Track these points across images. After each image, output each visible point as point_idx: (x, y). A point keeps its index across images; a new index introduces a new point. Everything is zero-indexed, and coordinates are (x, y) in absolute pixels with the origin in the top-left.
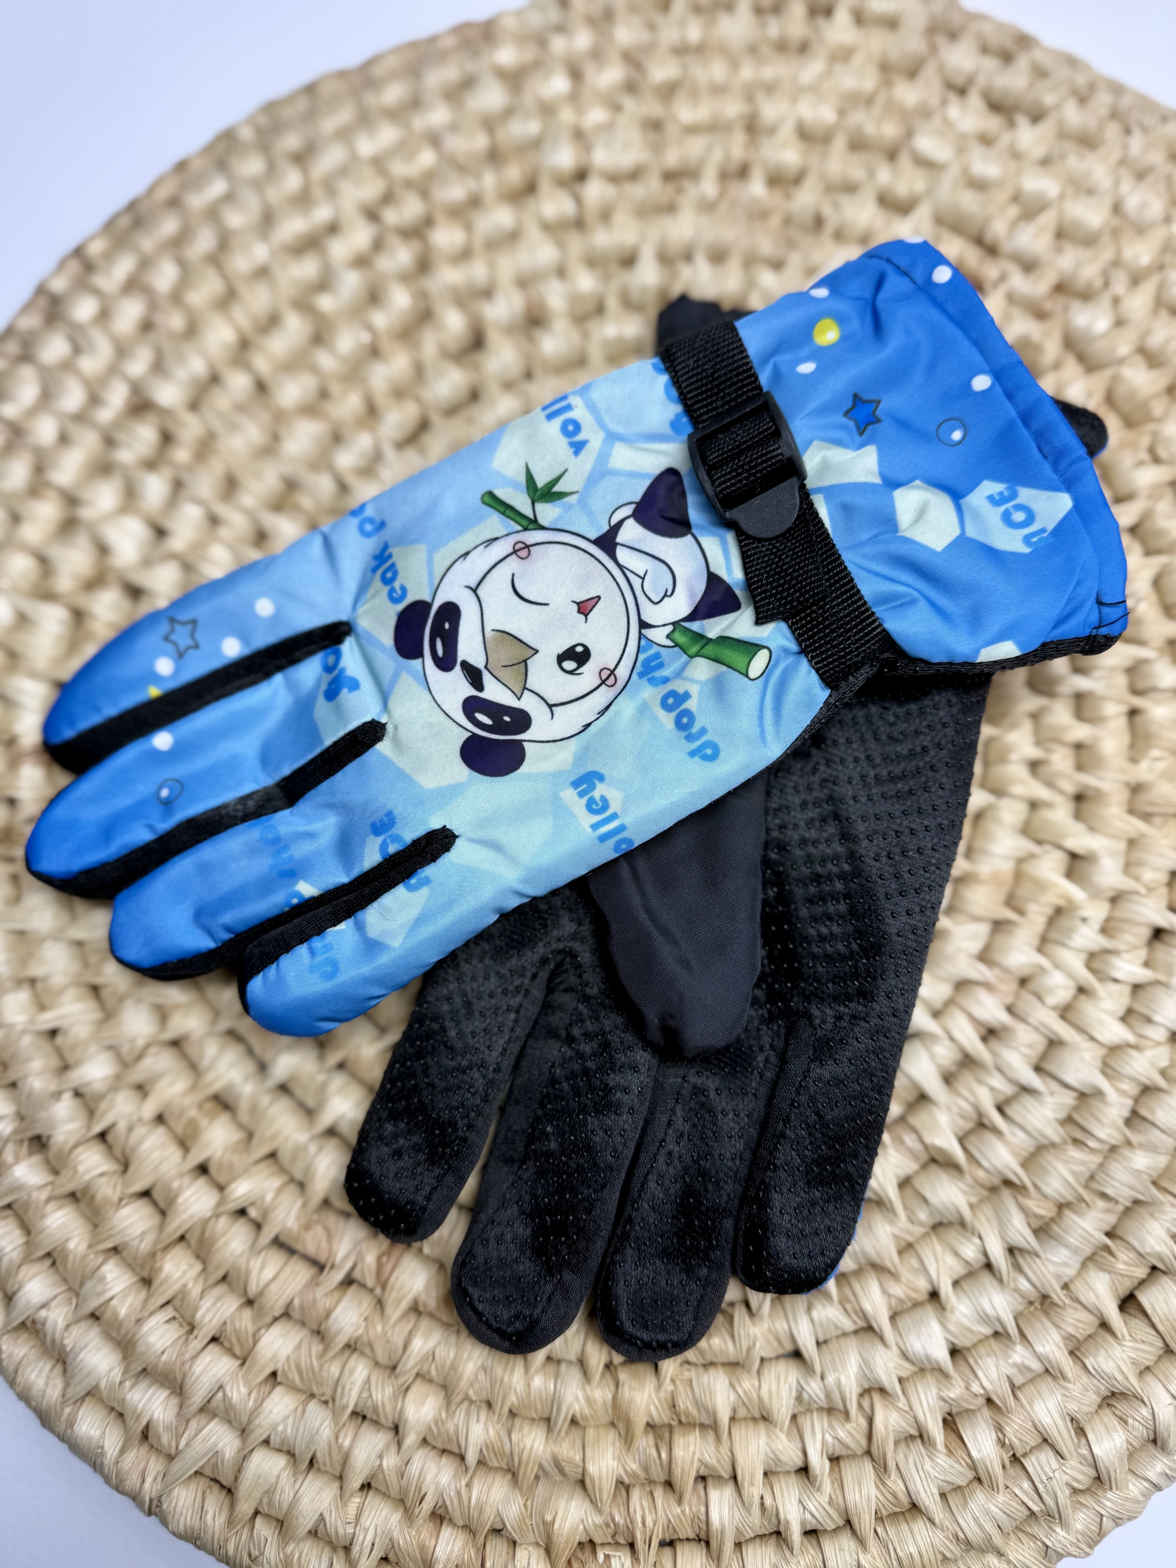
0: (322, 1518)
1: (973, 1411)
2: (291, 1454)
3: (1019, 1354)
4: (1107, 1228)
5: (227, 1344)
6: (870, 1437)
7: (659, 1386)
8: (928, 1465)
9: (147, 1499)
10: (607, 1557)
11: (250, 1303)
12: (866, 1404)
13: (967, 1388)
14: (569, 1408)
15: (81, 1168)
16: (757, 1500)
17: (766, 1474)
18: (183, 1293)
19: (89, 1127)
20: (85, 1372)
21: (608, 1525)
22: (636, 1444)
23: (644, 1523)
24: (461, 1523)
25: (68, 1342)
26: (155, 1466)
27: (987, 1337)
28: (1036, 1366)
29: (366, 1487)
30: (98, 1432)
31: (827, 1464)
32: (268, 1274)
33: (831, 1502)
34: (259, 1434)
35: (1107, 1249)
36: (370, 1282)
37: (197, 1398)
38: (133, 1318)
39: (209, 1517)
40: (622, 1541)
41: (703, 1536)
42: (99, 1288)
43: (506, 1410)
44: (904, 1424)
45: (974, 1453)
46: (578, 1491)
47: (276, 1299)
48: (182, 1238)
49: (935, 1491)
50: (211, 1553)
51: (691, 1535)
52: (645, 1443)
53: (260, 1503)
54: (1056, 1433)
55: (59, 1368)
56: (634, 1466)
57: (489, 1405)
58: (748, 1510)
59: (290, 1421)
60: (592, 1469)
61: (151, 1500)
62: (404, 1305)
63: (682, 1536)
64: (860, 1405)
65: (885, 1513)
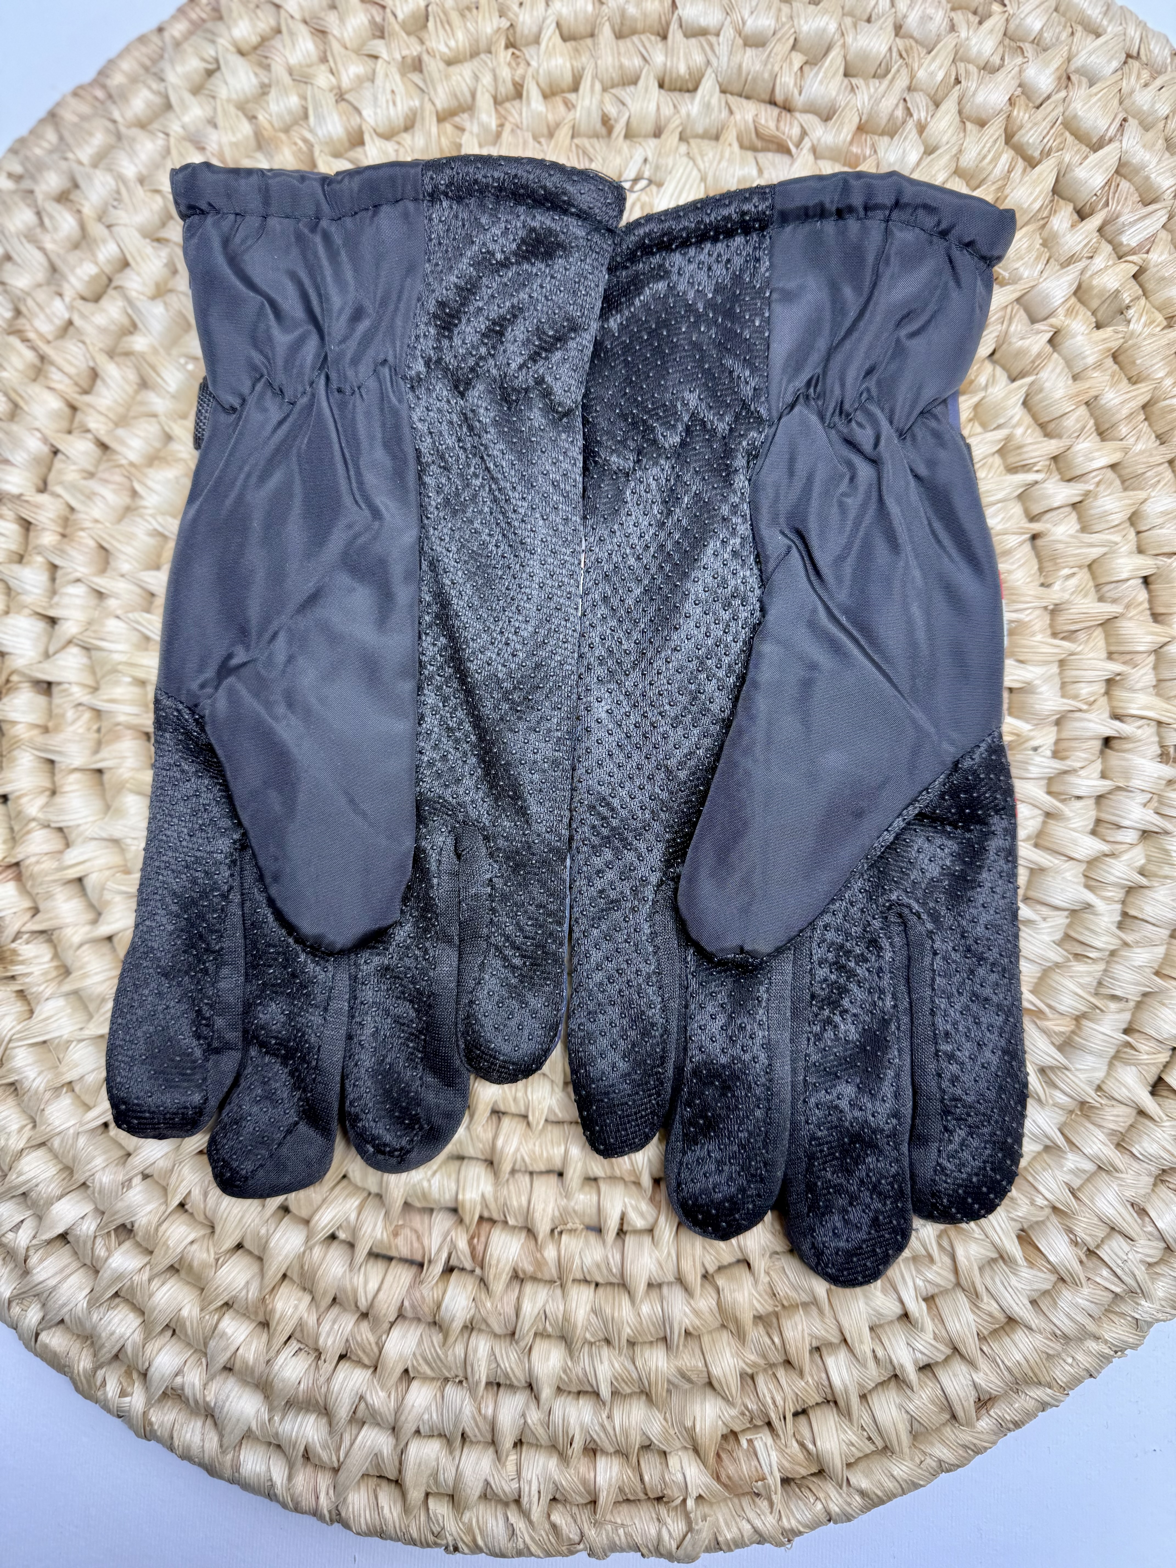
0: (487, 1483)
1: (1043, 1222)
2: (441, 1435)
3: (1072, 1161)
4: (1124, 1026)
5: (354, 1358)
6: (956, 1271)
7: (756, 1281)
8: (1014, 1281)
9: (326, 1512)
10: (750, 1441)
11: (365, 1315)
12: (945, 1244)
13: (1033, 1203)
14: (680, 1324)
15: (171, 1243)
16: (869, 1354)
17: (872, 1329)
18: (301, 1324)
19: (166, 1203)
20: (234, 1420)
21: (743, 1414)
22: (749, 1338)
23: (774, 1402)
24: (612, 1450)
25: (210, 1398)
26: (324, 1481)
27: (1039, 1153)
28: (1089, 1167)
29: (519, 1443)
30: (264, 1468)
31: (924, 1305)
32: (373, 1286)
33: (935, 1338)
34: (409, 1428)
35: (1128, 1045)
36: (468, 1264)
37: (343, 1412)
38: (262, 1360)
39: (386, 1511)
40: (759, 1423)
41: (830, 1398)
42: (223, 1344)
43: (624, 1342)
44: (983, 1251)
45: (1052, 1258)
46: (709, 1391)
47: (387, 1305)
48: (285, 1276)
49: (1027, 1302)
50: (398, 1540)
51: (819, 1400)
52: (756, 1334)
53: (429, 1486)
54: (1120, 1220)
55: (209, 1421)
56: (753, 1357)
57: (608, 1342)
58: (864, 1365)
59: (434, 1407)
60: (716, 1371)
61: (330, 1512)
62: (505, 1277)
63: (811, 1402)
64: (940, 1246)
65: (986, 1333)
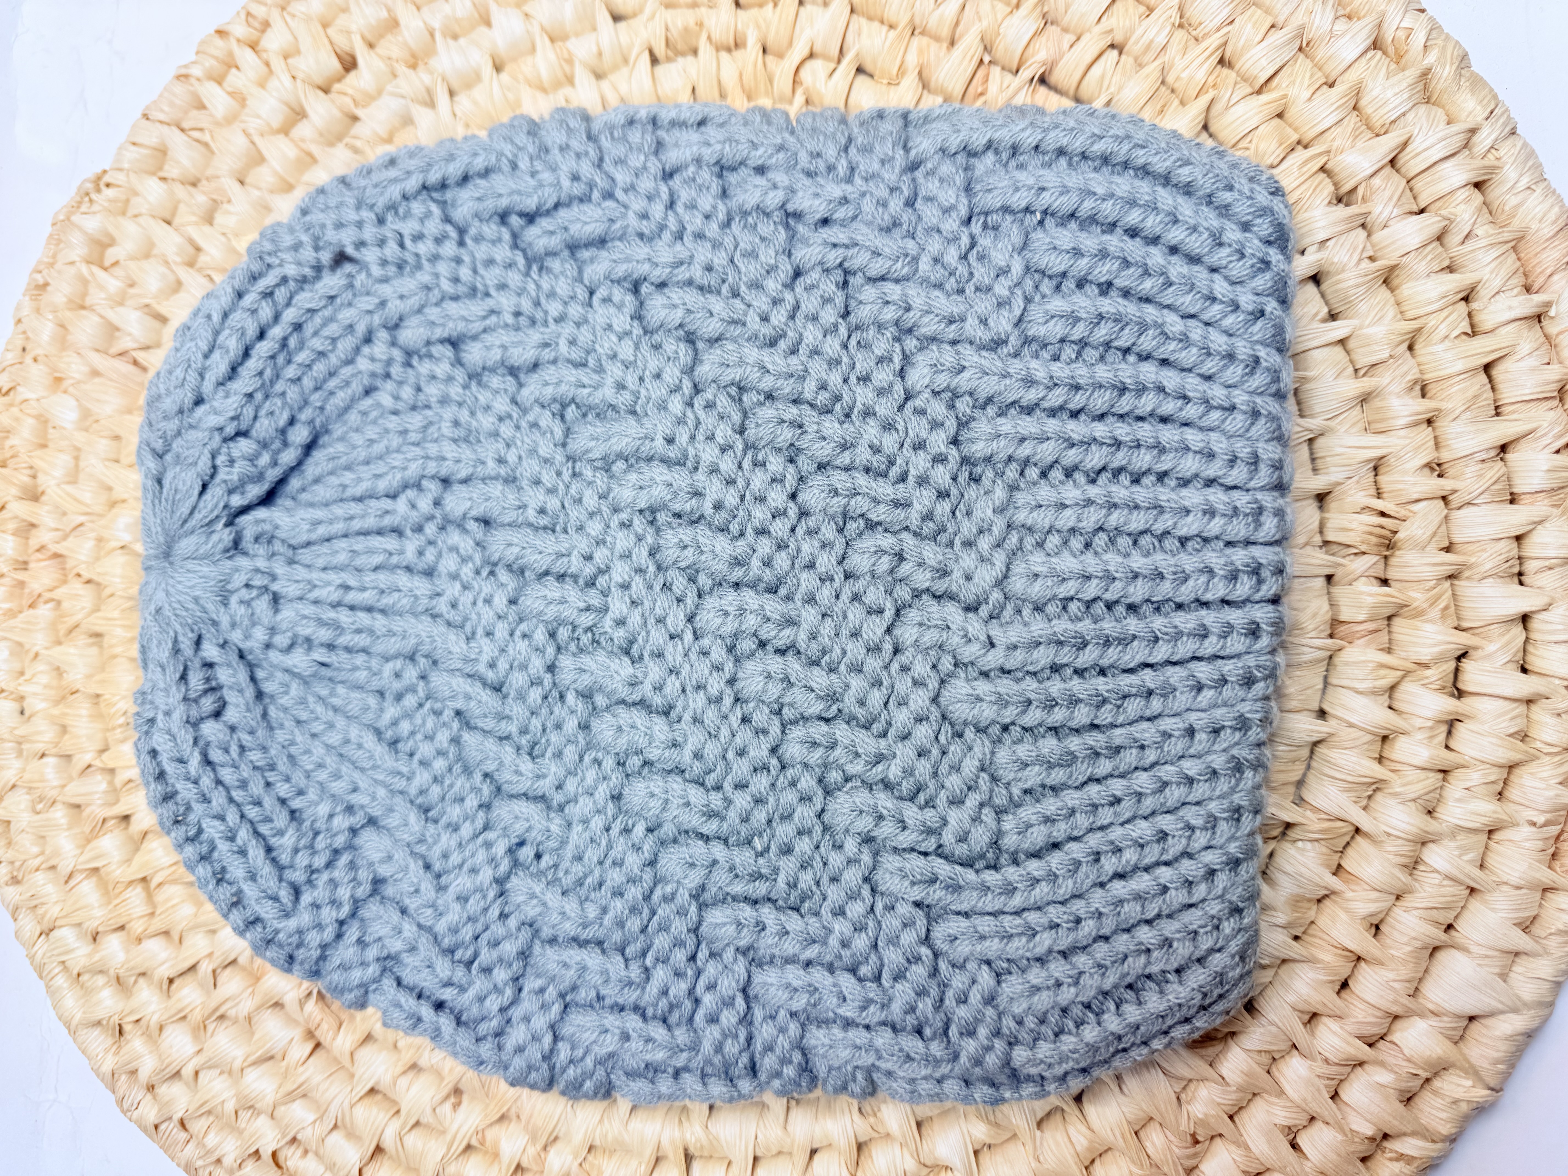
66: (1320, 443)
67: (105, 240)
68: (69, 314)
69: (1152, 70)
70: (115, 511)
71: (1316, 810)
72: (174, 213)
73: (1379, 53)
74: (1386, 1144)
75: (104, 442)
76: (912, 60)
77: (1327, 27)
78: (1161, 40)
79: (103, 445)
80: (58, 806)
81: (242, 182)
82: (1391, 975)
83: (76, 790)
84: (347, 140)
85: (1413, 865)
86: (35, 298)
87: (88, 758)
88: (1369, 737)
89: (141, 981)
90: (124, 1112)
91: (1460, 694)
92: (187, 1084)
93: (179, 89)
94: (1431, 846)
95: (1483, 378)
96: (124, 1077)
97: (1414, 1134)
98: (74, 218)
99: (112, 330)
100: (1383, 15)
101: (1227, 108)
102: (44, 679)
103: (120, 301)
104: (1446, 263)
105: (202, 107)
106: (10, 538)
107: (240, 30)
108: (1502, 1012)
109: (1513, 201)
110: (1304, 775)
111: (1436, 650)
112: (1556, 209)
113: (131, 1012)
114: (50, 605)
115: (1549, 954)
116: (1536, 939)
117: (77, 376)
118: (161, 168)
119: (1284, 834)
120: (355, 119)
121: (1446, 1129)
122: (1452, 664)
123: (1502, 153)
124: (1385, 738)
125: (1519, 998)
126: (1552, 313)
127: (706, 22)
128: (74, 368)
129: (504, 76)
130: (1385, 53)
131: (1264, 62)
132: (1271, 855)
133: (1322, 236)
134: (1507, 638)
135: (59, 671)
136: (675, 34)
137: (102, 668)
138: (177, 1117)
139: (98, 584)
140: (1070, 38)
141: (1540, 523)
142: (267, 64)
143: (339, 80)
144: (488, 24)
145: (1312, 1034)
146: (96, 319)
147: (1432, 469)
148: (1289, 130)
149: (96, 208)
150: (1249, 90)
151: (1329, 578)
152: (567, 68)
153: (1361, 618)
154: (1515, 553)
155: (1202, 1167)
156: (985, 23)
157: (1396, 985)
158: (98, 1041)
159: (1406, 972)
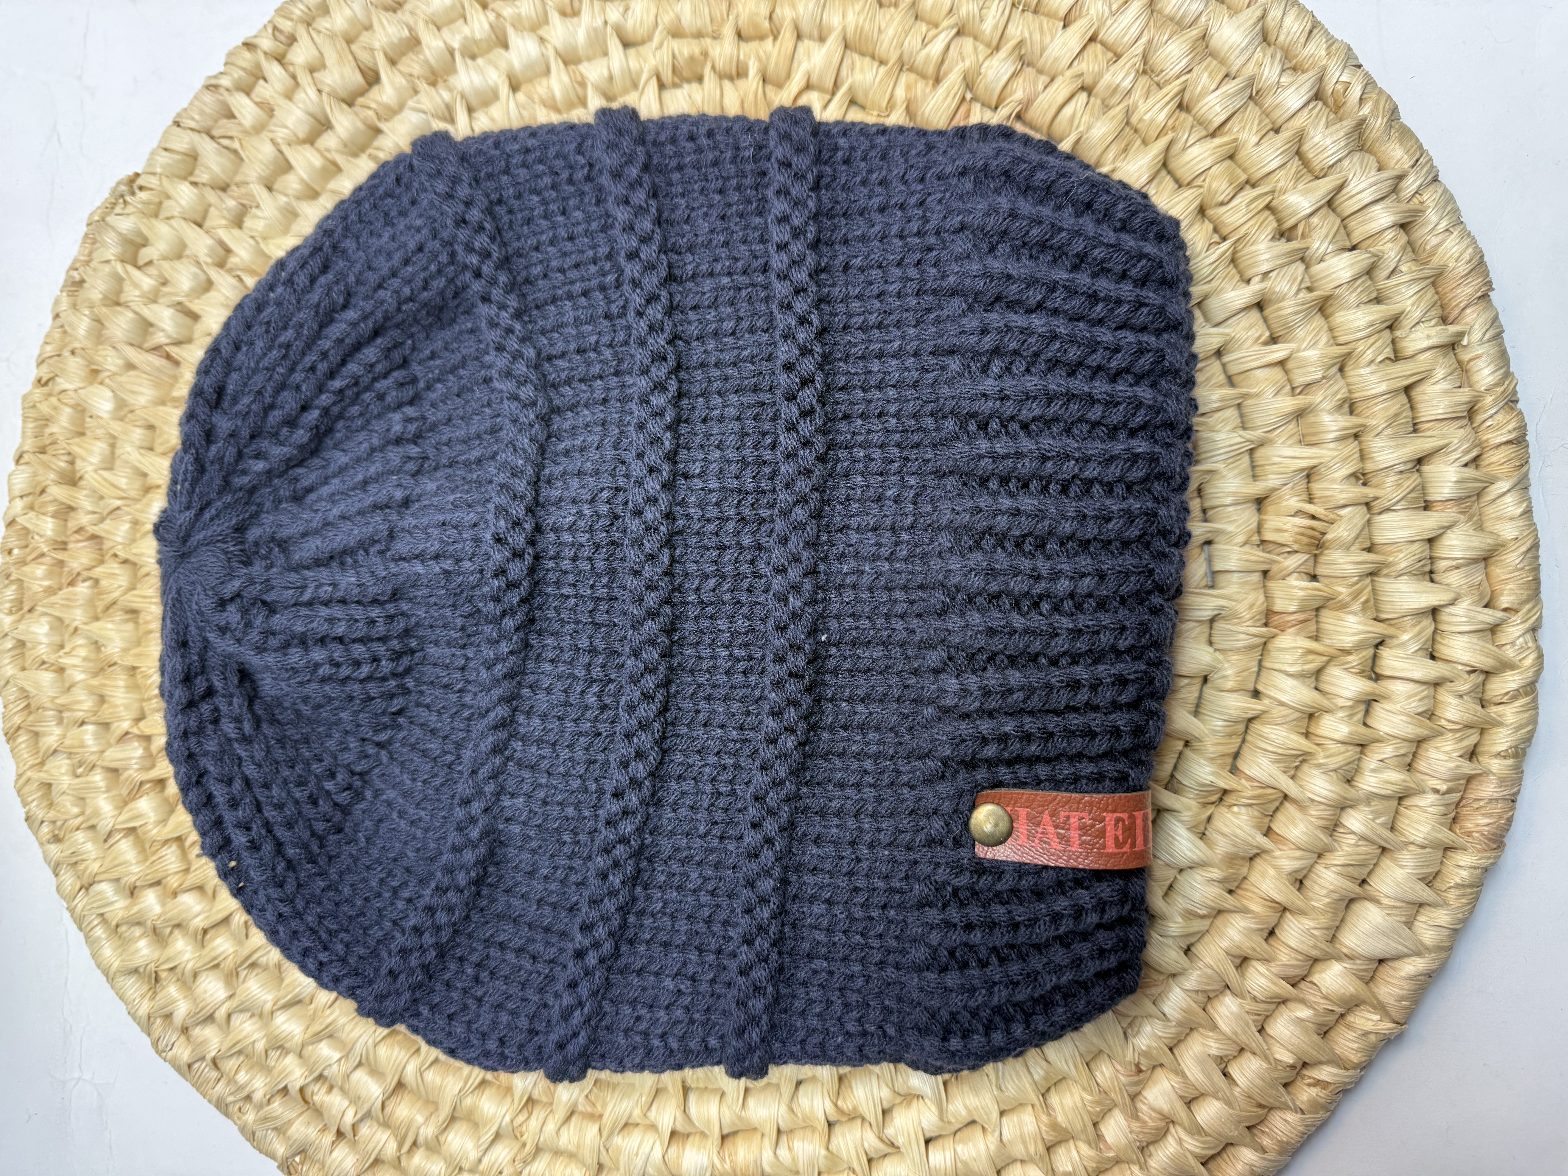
66: (1259, 453)
67: (139, 240)
68: (104, 309)
69: (1118, 111)
70: (149, 496)
71: (1250, 779)
72: (205, 214)
73: (1320, 104)
74: (1305, 1072)
75: (139, 431)
76: (900, 93)
77: (1274, 78)
78: (1127, 84)
79: (138, 434)
80: (98, 770)
81: (270, 189)
82: (1312, 924)
83: (114, 755)
84: (370, 151)
85: (1333, 827)
86: (72, 294)
87: (126, 725)
88: (1297, 715)
89: (176, 932)
90: (159, 1053)
91: (1377, 677)
92: (220, 1027)
93: (208, 98)
94: (1350, 811)
95: (1403, 398)
96: (158, 1021)
97: (1329, 1062)
98: (108, 219)
99: (146, 326)
100: (1324, 69)
101: (1184, 149)
102: (83, 652)
103: (153, 298)
104: (1374, 295)
105: (231, 116)
106: (50, 520)
107: (266, 43)
108: (1407, 956)
109: (1434, 241)
110: (1240, 748)
111: (1357, 638)
112: (1470, 250)
113: (168, 960)
114: (87, 584)
115: (1448, 905)
116: (1437, 892)
117: (113, 369)
118: (191, 173)
119: (1221, 799)
120: (378, 131)
121: (1355, 1058)
122: (1371, 651)
123: (1425, 197)
124: (1311, 716)
125: (1422, 944)
126: (1465, 342)
127: (711, 52)
128: (111, 361)
129: (521, 96)
130: (1325, 104)
131: (1218, 108)
132: (1209, 819)
133: (1265, 268)
134: (1418, 628)
135: (96, 645)
136: (681, 60)
137: (138, 643)
138: (209, 1056)
139: (134, 564)
140: (1043, 80)
141: (1449, 527)
142: (294, 77)
143: (362, 93)
144: (506, 46)
145: (1243, 975)
146: (131, 315)
147: (1358, 479)
148: (1239, 171)
149: (130, 209)
150: (1204, 133)
151: (1265, 573)
152: (579, 90)
153: (1292, 609)
154: (1427, 553)
155: (1145, 1093)
156: (967, 63)
157: (1315, 932)
158: (133, 987)
159: (1324, 921)
